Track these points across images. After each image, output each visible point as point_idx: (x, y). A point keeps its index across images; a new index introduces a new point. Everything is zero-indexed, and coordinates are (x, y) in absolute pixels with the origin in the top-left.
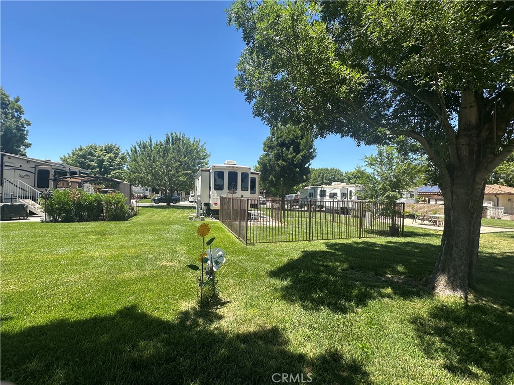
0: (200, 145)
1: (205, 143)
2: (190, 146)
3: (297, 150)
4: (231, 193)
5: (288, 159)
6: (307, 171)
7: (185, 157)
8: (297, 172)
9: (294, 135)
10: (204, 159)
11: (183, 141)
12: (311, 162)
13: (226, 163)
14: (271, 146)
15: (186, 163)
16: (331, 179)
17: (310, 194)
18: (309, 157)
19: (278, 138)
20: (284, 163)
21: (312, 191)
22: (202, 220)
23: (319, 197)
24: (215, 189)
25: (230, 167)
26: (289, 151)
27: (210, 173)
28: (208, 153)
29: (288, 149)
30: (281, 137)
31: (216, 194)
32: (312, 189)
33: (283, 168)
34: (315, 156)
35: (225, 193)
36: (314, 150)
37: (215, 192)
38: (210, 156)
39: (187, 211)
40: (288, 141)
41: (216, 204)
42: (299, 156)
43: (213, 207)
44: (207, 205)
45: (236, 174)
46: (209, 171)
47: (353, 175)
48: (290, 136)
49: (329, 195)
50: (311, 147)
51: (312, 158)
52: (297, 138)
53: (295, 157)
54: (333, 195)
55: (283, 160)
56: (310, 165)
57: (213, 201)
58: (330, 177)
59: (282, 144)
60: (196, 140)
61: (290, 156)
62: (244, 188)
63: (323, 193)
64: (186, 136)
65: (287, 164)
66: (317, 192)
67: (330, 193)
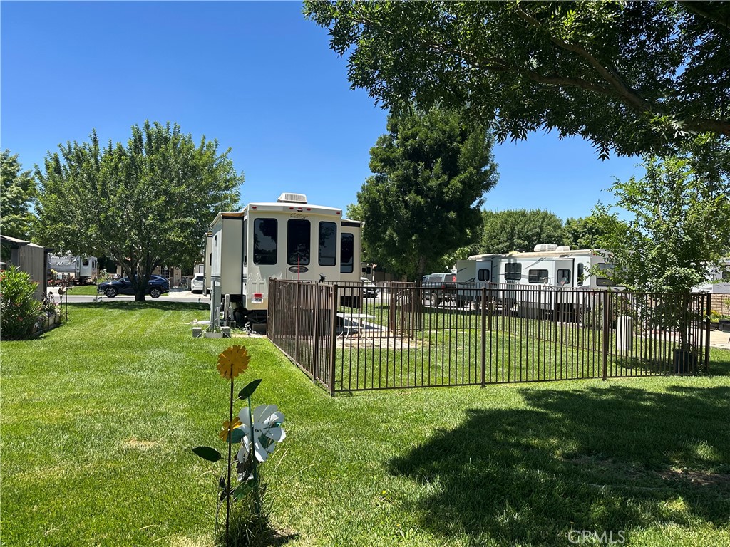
0: (218, 155)
1: (229, 151)
2: (193, 157)
3: (451, 168)
4: (296, 271)
5: (430, 189)
6: (476, 219)
7: (180, 184)
8: (452, 221)
9: (444, 132)
10: (227, 188)
11: (175, 145)
12: (485, 195)
13: (283, 199)
14: (388, 157)
15: (183, 198)
16: (533, 235)
17: (482, 271)
18: (482, 183)
19: (406, 139)
20: (419, 199)
21: (487, 266)
22: (224, 336)
23: (502, 280)
24: (257, 261)
25: (292, 208)
26: (431, 170)
27: (244, 223)
28: (239, 175)
29: (429, 166)
30: (414, 136)
31: (259, 274)
32: (486, 259)
33: (417, 211)
34: (495, 182)
35: (281, 270)
36: (493, 168)
37: (257, 268)
38: (242, 181)
39: (186, 314)
40: (431, 147)
41: (258, 296)
42: (456, 182)
43: (251, 304)
44: (238, 299)
45: (306, 224)
46: (241, 217)
47: (584, 227)
48: (435, 135)
49: (528, 274)
50: (485, 161)
51: (488, 187)
52: (451, 138)
53: (446, 184)
54: (538, 276)
55: (418, 192)
56: (481, 202)
57: (250, 290)
58: (530, 233)
59: (415, 155)
60: (207, 142)
61: (433, 183)
62: (326, 260)
63: (513, 271)
64: (183, 133)
65: (426, 202)
66: (497, 267)
67: (530, 271)
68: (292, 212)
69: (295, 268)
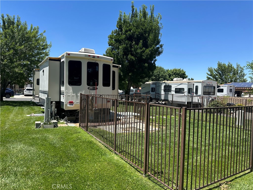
1: (45, 32)
3: (146, 45)
4: (91, 89)
5: (137, 53)
6: (153, 67)
8: (146, 67)
9: (142, 29)
14: (118, 39)
18: (157, 52)
19: (126, 31)
20: (133, 57)
21: (154, 86)
23: (163, 92)
25: (89, 56)
26: (138, 45)
30: (130, 30)
31: (71, 91)
33: (131, 63)
34: (162, 52)
35: (84, 89)
36: (161, 46)
37: (70, 88)
40: (137, 35)
41: (71, 103)
42: (148, 51)
43: (67, 107)
48: (139, 30)
49: (174, 90)
50: (158, 42)
51: (159, 53)
52: (145, 32)
53: (144, 52)
54: (179, 91)
55: (132, 55)
56: (156, 60)
57: (67, 99)
59: (130, 38)
61: (139, 51)
62: (106, 83)
63: (168, 89)
65: (135, 59)
67: (176, 88)
68: (89, 58)
69: (91, 88)
